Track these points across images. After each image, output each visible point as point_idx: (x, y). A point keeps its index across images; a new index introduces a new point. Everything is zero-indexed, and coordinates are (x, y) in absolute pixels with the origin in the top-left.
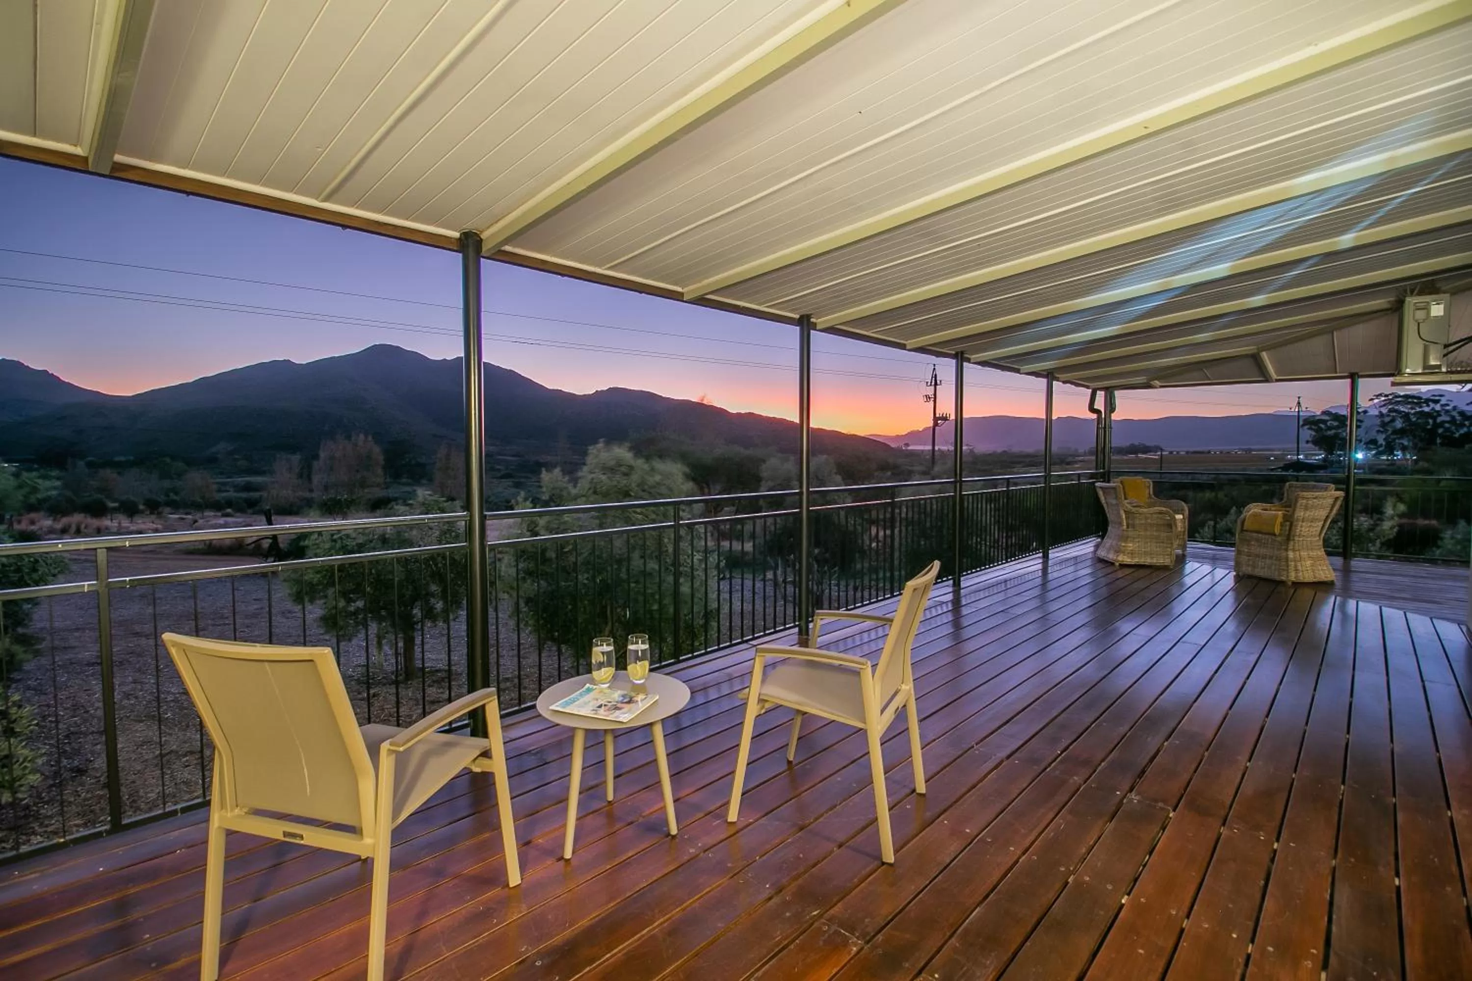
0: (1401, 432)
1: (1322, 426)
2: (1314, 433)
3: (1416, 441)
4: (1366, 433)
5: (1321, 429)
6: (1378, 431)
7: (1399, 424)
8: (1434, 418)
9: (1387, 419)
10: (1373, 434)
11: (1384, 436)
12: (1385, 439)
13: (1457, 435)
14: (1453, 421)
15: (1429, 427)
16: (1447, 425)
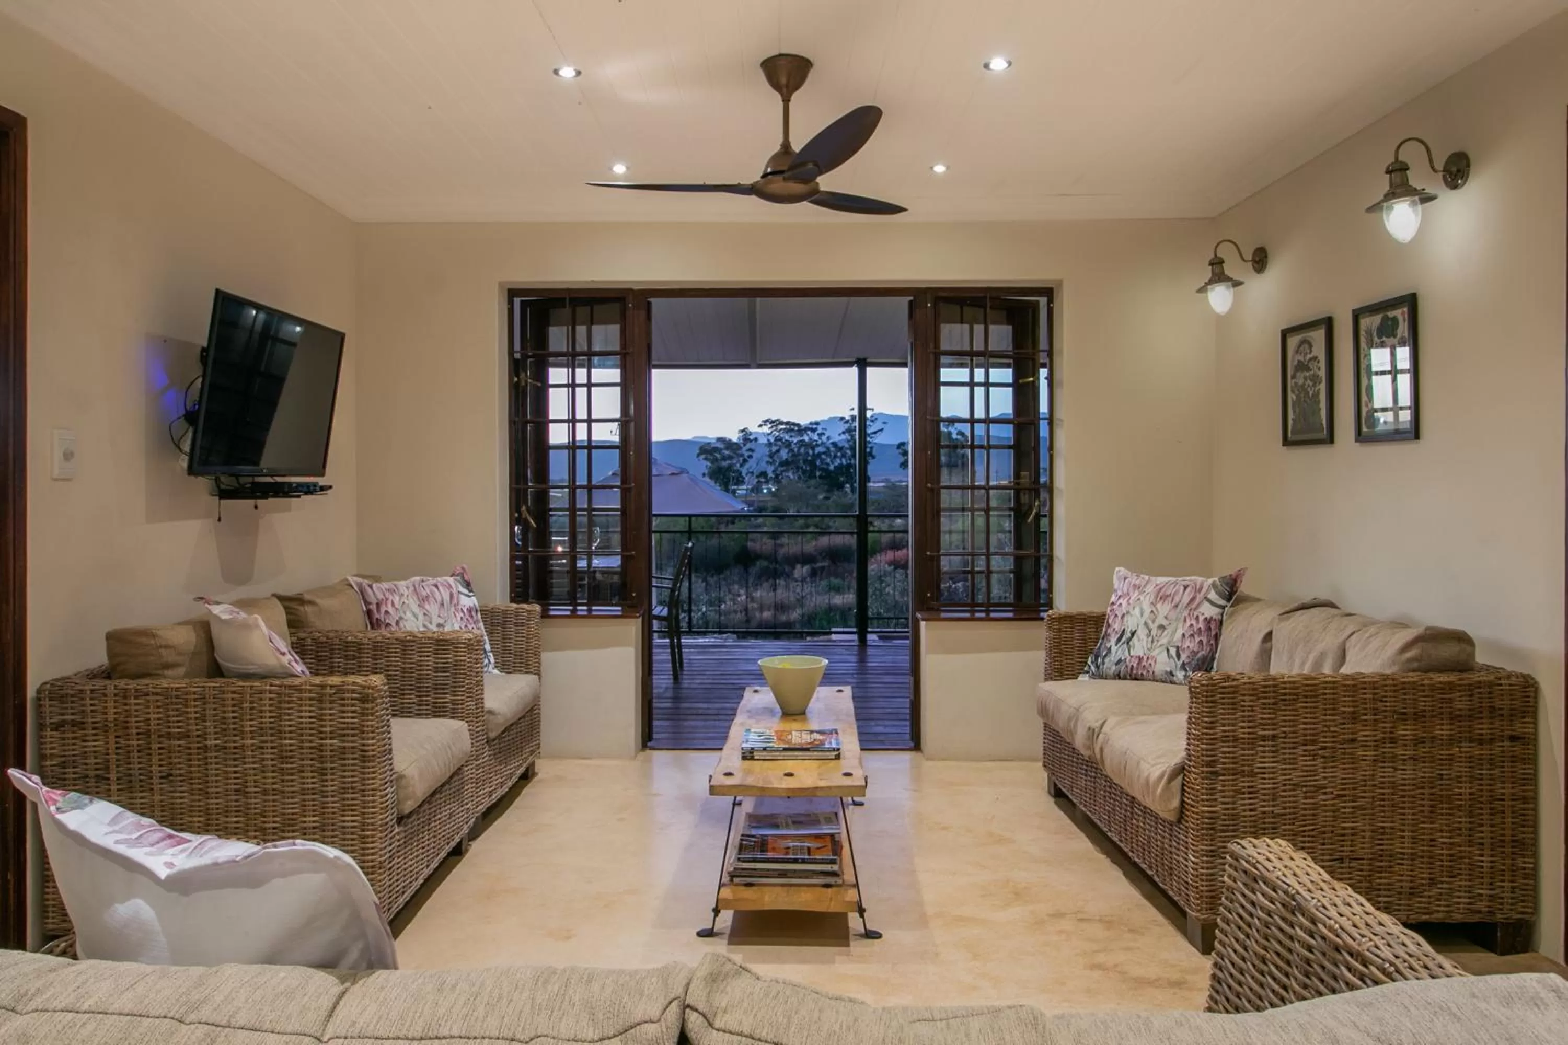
0: (785, 463)
1: (718, 456)
2: (709, 464)
3: (800, 473)
4: (757, 464)
5: (716, 460)
6: (768, 462)
7: (784, 454)
8: (813, 449)
9: (774, 449)
10: (763, 466)
11: (772, 468)
12: (773, 471)
13: (832, 467)
14: (827, 453)
15: (810, 458)
16: (823, 456)
